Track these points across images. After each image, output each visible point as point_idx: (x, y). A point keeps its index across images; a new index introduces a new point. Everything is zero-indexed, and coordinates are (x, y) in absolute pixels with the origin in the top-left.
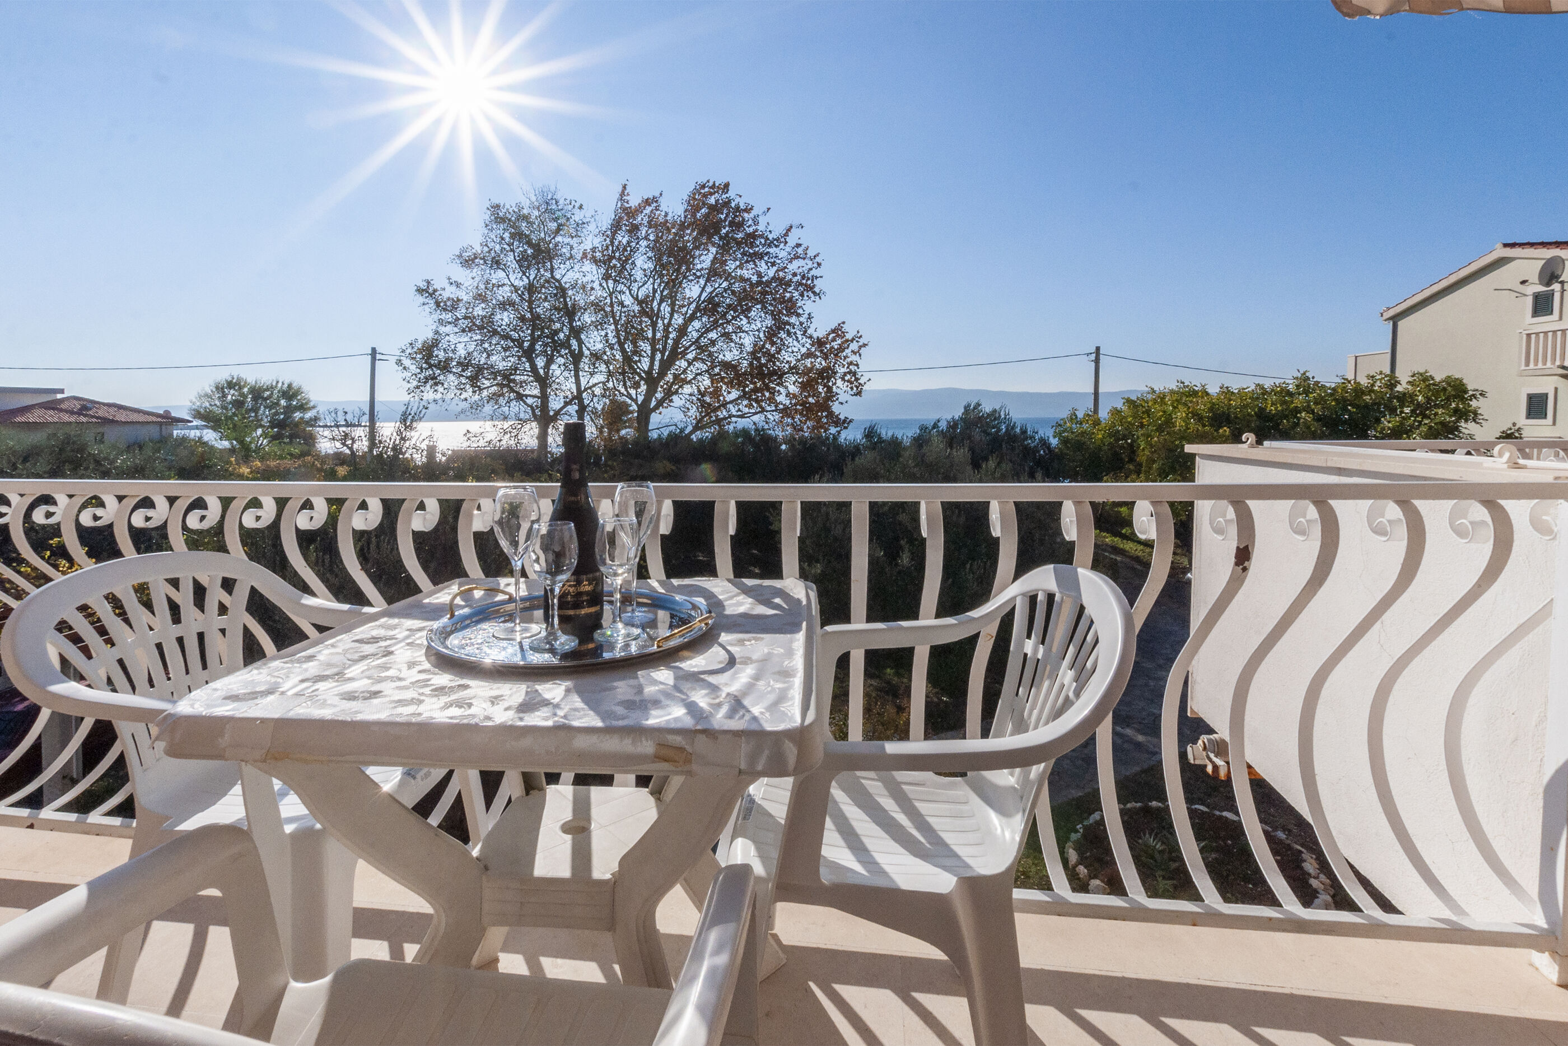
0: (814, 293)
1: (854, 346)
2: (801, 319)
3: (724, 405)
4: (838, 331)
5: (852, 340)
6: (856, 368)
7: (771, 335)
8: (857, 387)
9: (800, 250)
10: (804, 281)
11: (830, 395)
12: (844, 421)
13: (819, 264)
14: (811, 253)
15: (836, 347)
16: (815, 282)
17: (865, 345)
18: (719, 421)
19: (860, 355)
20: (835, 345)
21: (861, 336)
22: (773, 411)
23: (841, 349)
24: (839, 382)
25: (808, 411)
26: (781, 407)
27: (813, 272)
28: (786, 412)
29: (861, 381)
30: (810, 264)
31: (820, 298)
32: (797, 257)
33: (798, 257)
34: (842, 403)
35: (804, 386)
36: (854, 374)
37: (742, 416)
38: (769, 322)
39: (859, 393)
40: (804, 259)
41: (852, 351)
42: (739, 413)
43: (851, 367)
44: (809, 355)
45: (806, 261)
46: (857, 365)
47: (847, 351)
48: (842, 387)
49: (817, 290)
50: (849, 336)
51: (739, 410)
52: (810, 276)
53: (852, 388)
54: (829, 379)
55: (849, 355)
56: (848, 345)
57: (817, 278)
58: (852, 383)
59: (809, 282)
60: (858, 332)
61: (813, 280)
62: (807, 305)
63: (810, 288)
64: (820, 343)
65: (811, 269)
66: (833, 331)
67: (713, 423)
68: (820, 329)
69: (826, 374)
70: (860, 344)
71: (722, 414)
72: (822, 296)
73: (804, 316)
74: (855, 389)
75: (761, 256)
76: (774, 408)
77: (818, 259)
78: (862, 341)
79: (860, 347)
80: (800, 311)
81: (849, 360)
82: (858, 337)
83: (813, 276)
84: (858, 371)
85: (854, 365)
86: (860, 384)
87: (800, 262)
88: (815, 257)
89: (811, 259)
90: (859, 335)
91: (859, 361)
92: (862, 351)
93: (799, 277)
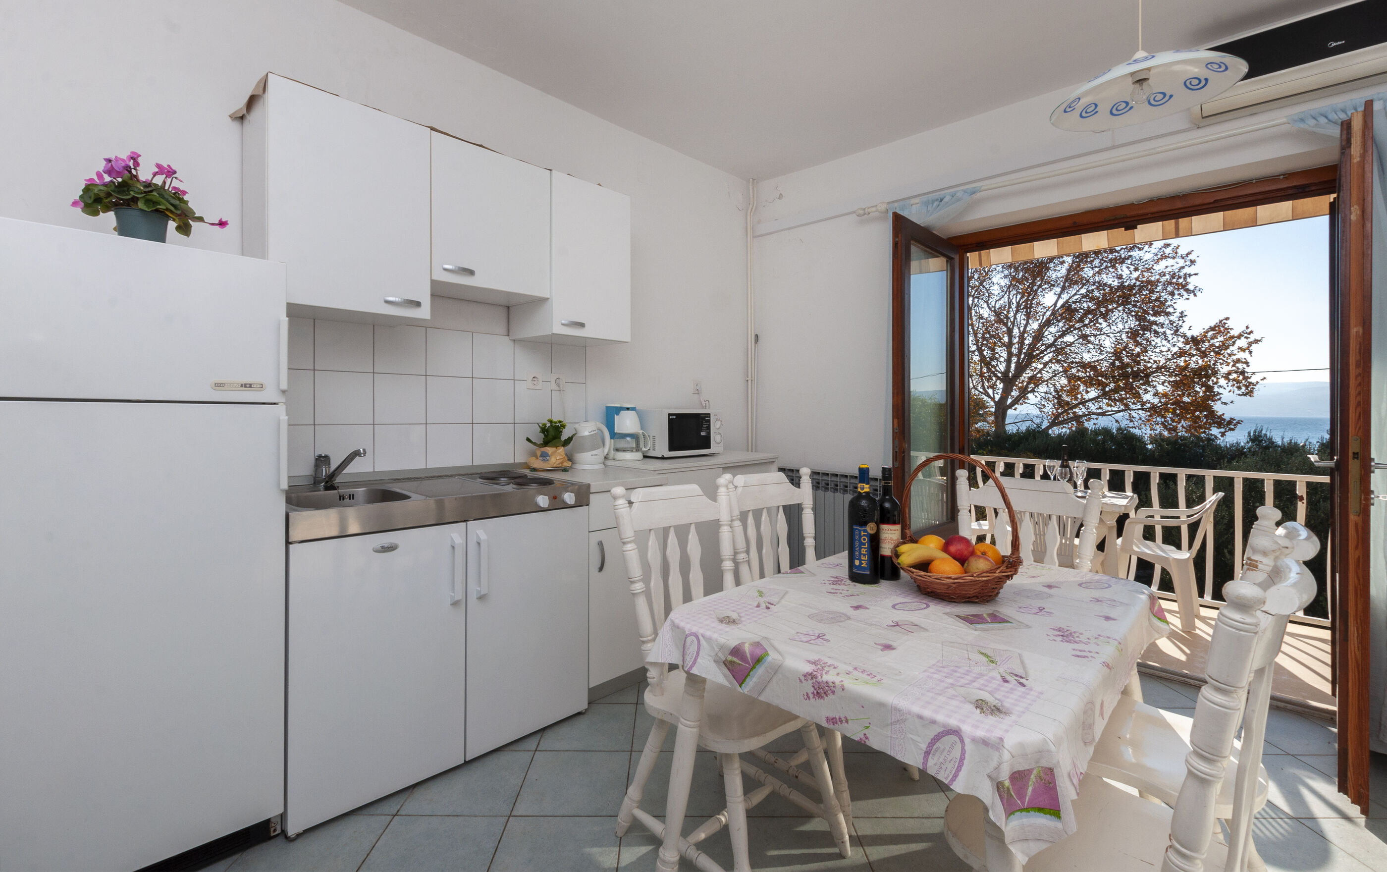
0: (1188, 291)
1: (1242, 342)
2: (1172, 318)
3: (1083, 402)
4: (1220, 328)
5: (1239, 337)
6: (1245, 366)
7: (1134, 334)
8: (1247, 387)
10: (1174, 280)
11: (1211, 394)
12: (1229, 422)
13: (1193, 262)
15: (1217, 344)
16: (1188, 280)
17: (1256, 341)
18: (1077, 418)
19: (1250, 352)
20: (1217, 342)
21: (1251, 332)
22: (1138, 409)
23: (1224, 346)
24: (1222, 382)
25: (1183, 410)
26: (1148, 405)
27: (1187, 270)
28: (1154, 410)
29: (1253, 380)
30: (1181, 262)
31: (1195, 295)
32: (1164, 257)
33: (1166, 257)
34: (1225, 404)
35: (1176, 385)
36: (1243, 373)
37: (1103, 414)
38: (1133, 323)
39: (1249, 393)
40: (1174, 258)
41: (1239, 348)
42: (1100, 411)
43: (1237, 365)
44: (1182, 353)
45: (1176, 260)
46: (1247, 363)
47: (1231, 348)
48: (1225, 386)
49: (1191, 287)
50: (1235, 333)
51: (1100, 408)
52: (1181, 274)
53: (1239, 388)
54: (1208, 377)
55: (1236, 352)
56: (1234, 343)
57: (1190, 275)
58: (1238, 382)
59: (1181, 281)
60: (1247, 327)
61: (1185, 278)
62: (1180, 304)
63: (1184, 287)
64: (1195, 341)
65: (1183, 268)
66: (1212, 329)
67: (1071, 419)
68: (1195, 326)
69: (1205, 373)
70: (1250, 340)
71: (1080, 411)
72: (1198, 294)
73: (1175, 315)
74: (1244, 388)
75: (1122, 261)
76: (1139, 407)
77: (1191, 257)
78: (1252, 338)
79: (1250, 344)
80: (1170, 310)
81: (1235, 358)
82: (1246, 333)
83: (1185, 275)
84: (1247, 369)
85: (1242, 362)
86: (1250, 383)
87: (1170, 262)
88: (1188, 254)
89: (1183, 258)
90: (1248, 331)
91: (1249, 359)
92: (1254, 347)
93: (1168, 277)
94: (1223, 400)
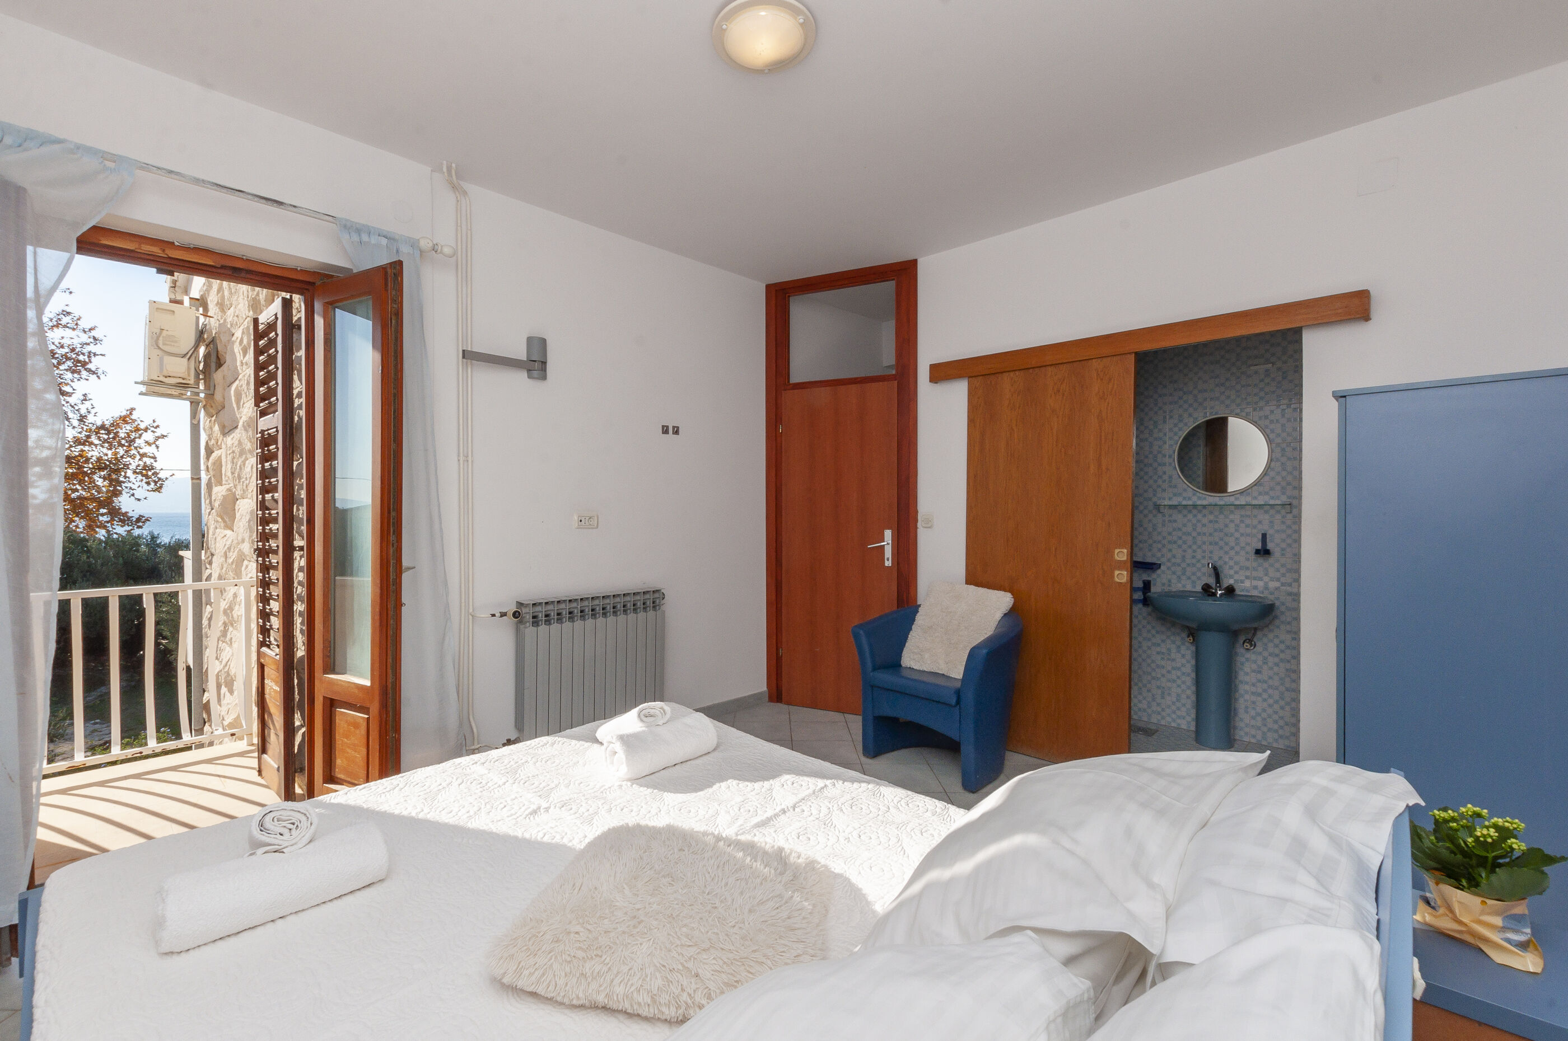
0: (89, 371)
1: (148, 436)
5: (146, 430)
6: (152, 460)
8: (156, 482)
9: (65, 320)
11: (117, 490)
12: (138, 520)
13: (96, 340)
14: (84, 324)
15: (122, 435)
16: (93, 359)
17: (163, 436)
19: (157, 447)
20: (121, 433)
21: (158, 426)
23: (131, 438)
24: (131, 476)
27: (92, 348)
30: (84, 338)
31: (98, 377)
33: (65, 326)
34: (139, 500)
36: (151, 467)
39: (158, 489)
40: (74, 329)
41: (146, 442)
43: (145, 459)
46: (154, 458)
47: (138, 441)
48: (134, 481)
49: (94, 368)
50: (142, 426)
52: (85, 351)
53: (148, 483)
55: (142, 445)
56: (141, 435)
57: (95, 355)
58: (147, 477)
59: (81, 358)
60: (154, 421)
61: (88, 356)
63: (84, 365)
65: (88, 344)
66: (119, 417)
70: (157, 434)
72: (101, 375)
74: (153, 484)
77: (93, 333)
78: (158, 432)
79: (158, 438)
81: (142, 451)
82: (153, 426)
83: (90, 353)
84: (155, 464)
85: (150, 457)
86: (160, 479)
87: (68, 333)
88: (90, 330)
89: (85, 332)
90: (155, 425)
91: (157, 454)
92: (159, 442)
93: (67, 350)
94: (136, 496)
